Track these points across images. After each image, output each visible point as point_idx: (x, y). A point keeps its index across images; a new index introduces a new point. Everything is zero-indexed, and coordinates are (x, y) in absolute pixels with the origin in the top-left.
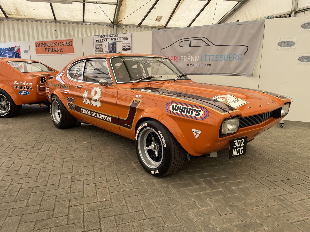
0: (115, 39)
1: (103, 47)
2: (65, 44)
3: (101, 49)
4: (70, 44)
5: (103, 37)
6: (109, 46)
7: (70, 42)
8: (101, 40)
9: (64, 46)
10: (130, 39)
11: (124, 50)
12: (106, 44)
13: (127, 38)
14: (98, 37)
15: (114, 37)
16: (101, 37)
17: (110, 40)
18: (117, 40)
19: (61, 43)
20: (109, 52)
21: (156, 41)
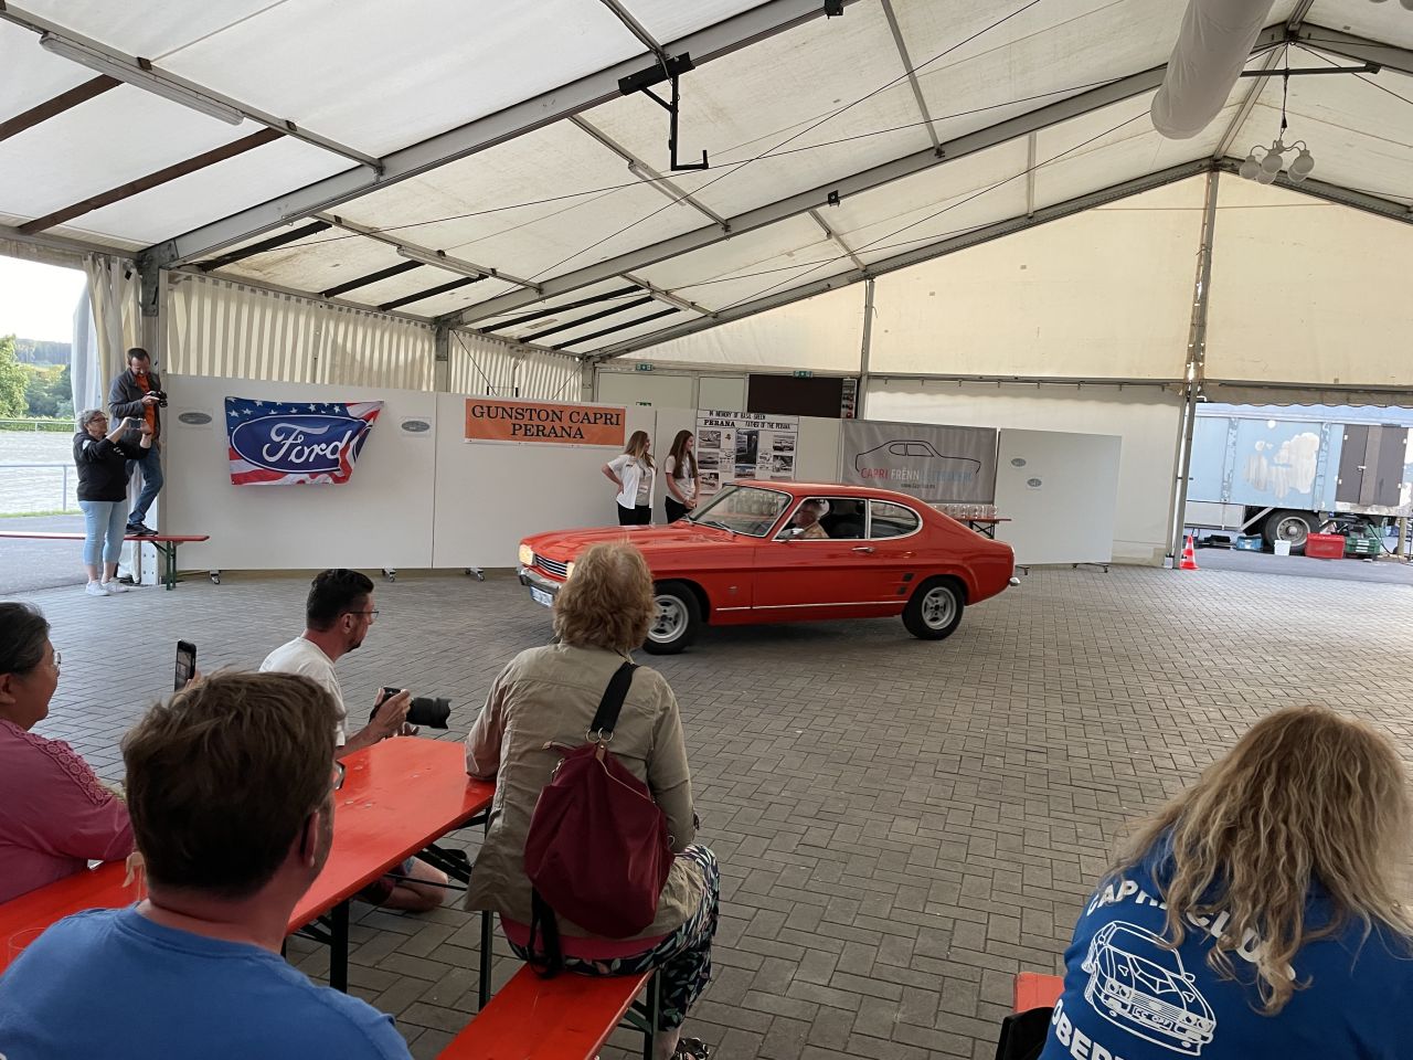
0: (755, 424)
1: (723, 438)
2: (595, 419)
3: (716, 442)
4: (614, 420)
5: (724, 415)
6: (738, 438)
7: (615, 416)
8: (717, 423)
9: (589, 422)
10: (793, 428)
11: (776, 448)
12: (732, 432)
13: (787, 426)
14: (711, 413)
15: (752, 419)
16: (718, 414)
17: (741, 425)
18: (760, 428)
19: (582, 415)
20: (739, 451)
21: (848, 439)
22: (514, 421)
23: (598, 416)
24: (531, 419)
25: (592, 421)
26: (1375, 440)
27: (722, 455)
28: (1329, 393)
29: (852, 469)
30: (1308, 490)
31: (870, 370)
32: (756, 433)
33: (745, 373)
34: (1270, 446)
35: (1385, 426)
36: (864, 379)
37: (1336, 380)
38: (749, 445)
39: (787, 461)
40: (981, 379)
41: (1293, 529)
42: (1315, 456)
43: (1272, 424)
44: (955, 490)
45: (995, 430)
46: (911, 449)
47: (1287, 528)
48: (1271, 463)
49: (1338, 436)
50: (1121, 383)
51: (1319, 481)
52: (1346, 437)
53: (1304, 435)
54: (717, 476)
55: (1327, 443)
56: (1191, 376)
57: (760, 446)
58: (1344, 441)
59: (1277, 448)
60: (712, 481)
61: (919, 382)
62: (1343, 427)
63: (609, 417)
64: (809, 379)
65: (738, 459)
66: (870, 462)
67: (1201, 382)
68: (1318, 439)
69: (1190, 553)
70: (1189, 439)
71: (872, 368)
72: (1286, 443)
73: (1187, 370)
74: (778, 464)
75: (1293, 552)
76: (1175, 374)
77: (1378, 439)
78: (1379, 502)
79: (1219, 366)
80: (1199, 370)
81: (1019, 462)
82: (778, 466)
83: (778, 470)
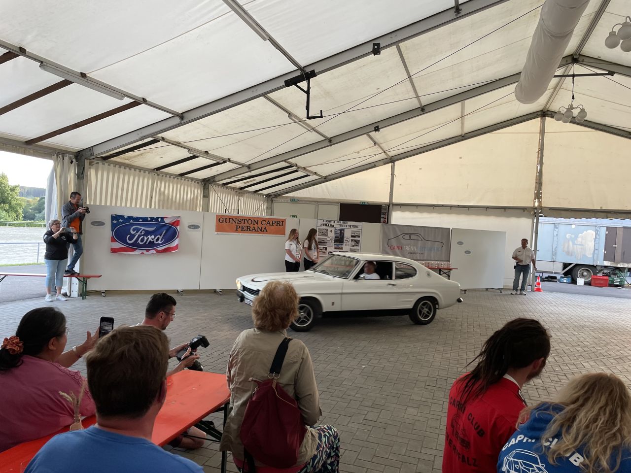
0: (343, 226)
1: (329, 231)
2: (273, 223)
3: (326, 234)
4: (281, 224)
5: (329, 222)
6: (335, 232)
7: (281, 222)
8: (326, 225)
9: (270, 225)
10: (360, 228)
11: (352, 236)
12: (333, 229)
13: (357, 227)
14: (324, 221)
15: (342, 224)
16: (327, 221)
17: (337, 226)
18: (345, 227)
19: (267, 222)
20: (336, 237)
21: (384, 233)
22: (237, 224)
23: (274, 222)
24: (244, 224)
25: (271, 224)
26: (620, 234)
27: (328, 239)
28: (598, 213)
29: (386, 246)
30: (591, 256)
31: (393, 202)
32: (343, 230)
33: (337, 203)
34: (573, 236)
35: (625, 228)
36: (391, 206)
37: (601, 207)
38: (340, 235)
39: (357, 242)
40: (443, 206)
41: (585, 274)
42: (593, 240)
43: (573, 226)
44: (432, 256)
45: (449, 229)
46: (412, 237)
47: (583, 273)
48: (574, 244)
49: (603, 232)
50: (505, 208)
51: (596, 252)
52: (607, 233)
53: (589, 231)
54: (326, 248)
55: (599, 235)
56: (537, 204)
57: (345, 235)
58: (606, 234)
59: (576, 237)
60: (324, 251)
61: (416, 207)
62: (605, 228)
63: (278, 222)
64: (367, 205)
65: (336, 241)
66: (394, 243)
67: (541, 208)
68: (594, 233)
69: (539, 284)
70: (537, 233)
71: (395, 201)
72: (581, 234)
73: (534, 202)
74: (353, 243)
75: (586, 284)
76: (529, 204)
77: (621, 233)
78: (623, 261)
79: (548, 201)
80: (540, 202)
81: (460, 243)
82: (353, 244)
83: (353, 246)
